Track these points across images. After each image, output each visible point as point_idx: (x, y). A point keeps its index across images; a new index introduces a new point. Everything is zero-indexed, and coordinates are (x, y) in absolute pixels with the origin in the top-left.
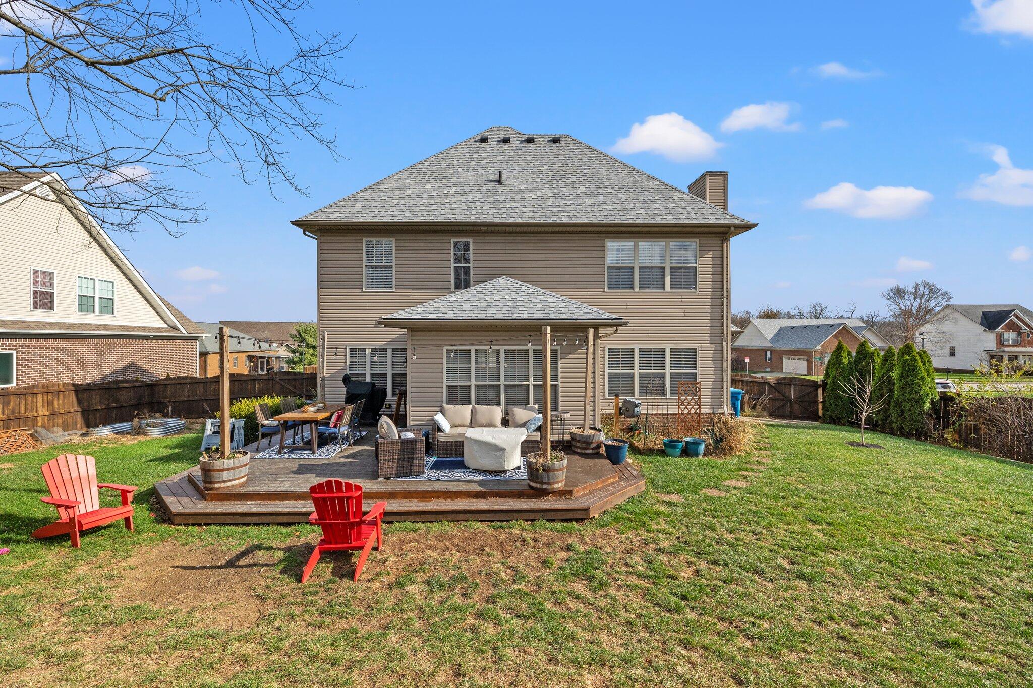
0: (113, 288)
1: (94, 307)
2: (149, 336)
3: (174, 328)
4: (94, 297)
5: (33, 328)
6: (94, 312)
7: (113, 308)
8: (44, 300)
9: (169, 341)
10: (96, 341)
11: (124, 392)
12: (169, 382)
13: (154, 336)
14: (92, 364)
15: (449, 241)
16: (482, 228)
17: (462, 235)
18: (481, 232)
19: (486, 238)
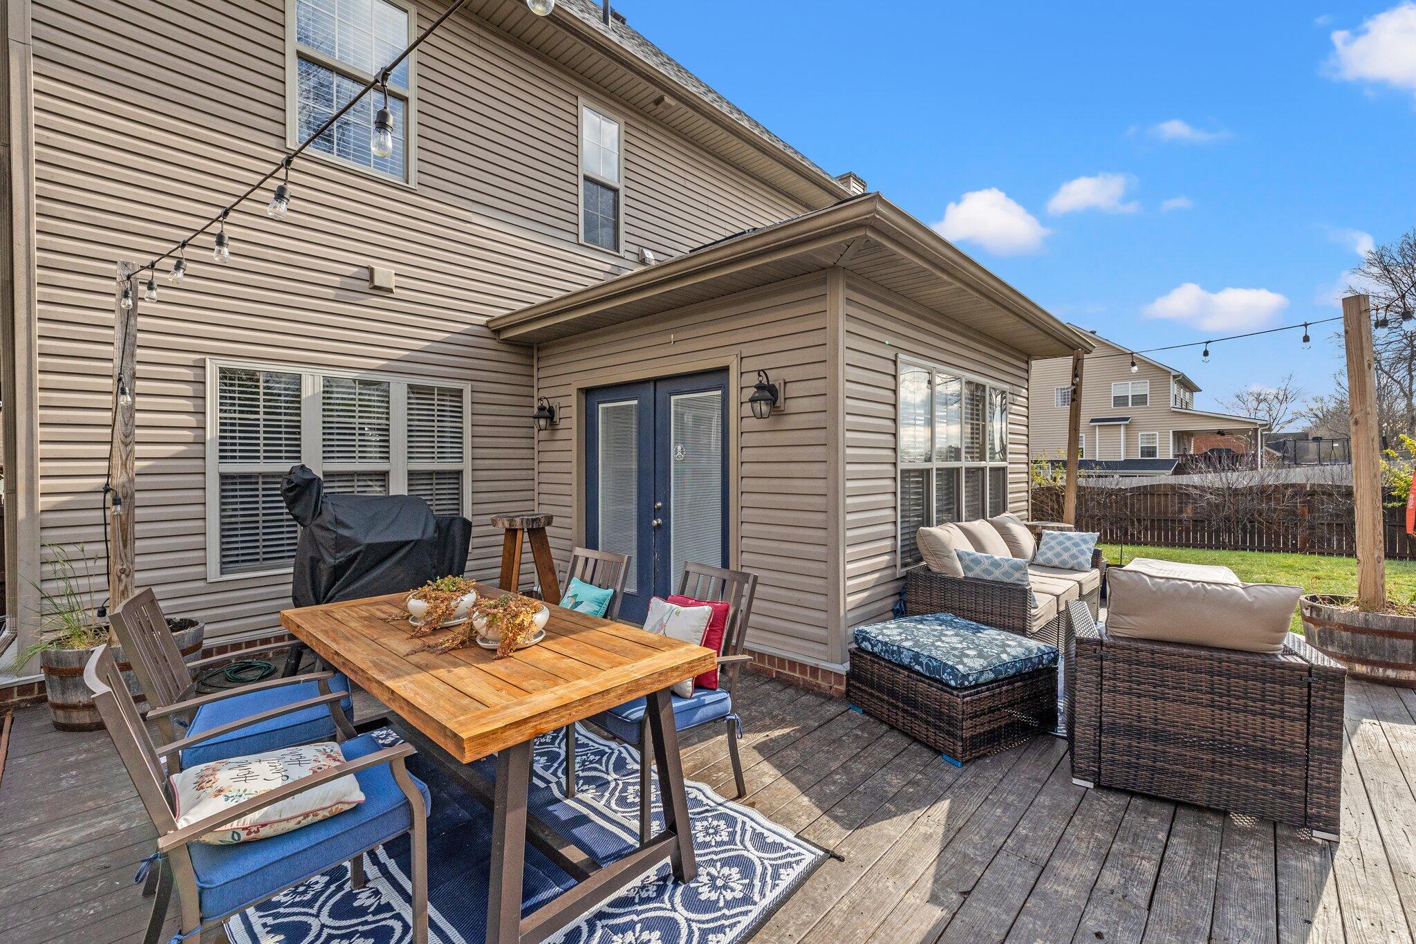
15: (574, 102)
16: (668, 100)
17: (602, 98)
18: (641, 111)
19: (650, 132)
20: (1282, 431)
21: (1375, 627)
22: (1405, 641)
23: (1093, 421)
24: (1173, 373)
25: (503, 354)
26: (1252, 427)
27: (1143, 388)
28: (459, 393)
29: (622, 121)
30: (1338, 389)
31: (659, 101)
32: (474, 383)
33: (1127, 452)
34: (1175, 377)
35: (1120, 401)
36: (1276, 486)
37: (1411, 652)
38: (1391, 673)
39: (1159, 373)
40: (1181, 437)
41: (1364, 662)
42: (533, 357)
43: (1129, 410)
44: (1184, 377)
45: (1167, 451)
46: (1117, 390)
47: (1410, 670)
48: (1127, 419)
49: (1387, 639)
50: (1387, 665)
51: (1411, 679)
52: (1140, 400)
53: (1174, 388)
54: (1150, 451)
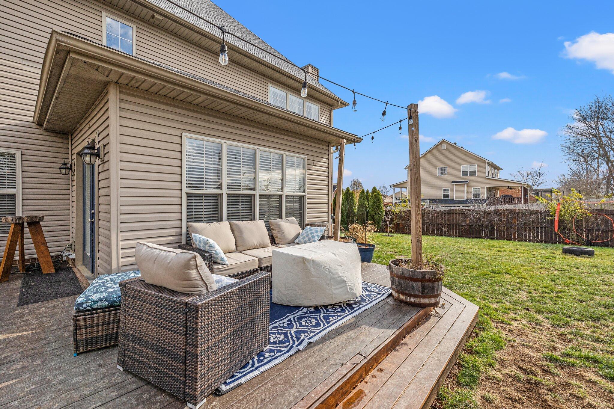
15: (100, 15)
16: (156, 16)
17: (122, 14)
18: (148, 22)
19: (154, 33)
20: (538, 188)
21: (405, 276)
22: (417, 283)
23: (453, 182)
24: (487, 161)
25: (49, 137)
26: (520, 185)
27: (475, 168)
28: (12, 156)
29: (134, 27)
30: (570, 170)
31: (153, 17)
32: (23, 151)
33: (467, 197)
34: (488, 163)
35: (465, 173)
36: (503, 210)
37: (420, 288)
38: (413, 300)
39: (481, 161)
40: (490, 189)
41: (403, 294)
42: (69, 139)
43: (468, 178)
44: (492, 163)
45: (484, 195)
46: (464, 168)
47: (421, 298)
48: (467, 182)
49: (410, 282)
50: (411, 296)
51: (421, 303)
52: (473, 173)
53: (488, 168)
54: (476, 196)
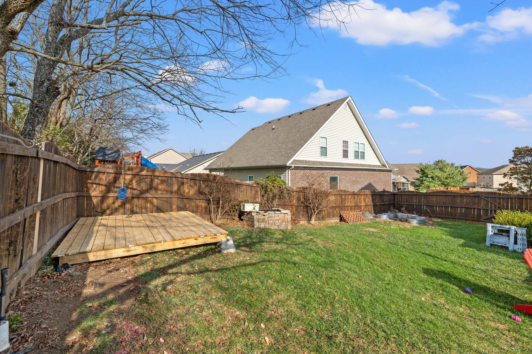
0: (364, 147)
1: (359, 156)
2: (376, 169)
3: (384, 166)
4: (358, 152)
5: (344, 166)
6: (359, 158)
7: (364, 156)
8: (345, 154)
9: (382, 172)
10: (360, 172)
11: (385, 197)
12: (404, 193)
13: (378, 170)
14: (358, 183)
